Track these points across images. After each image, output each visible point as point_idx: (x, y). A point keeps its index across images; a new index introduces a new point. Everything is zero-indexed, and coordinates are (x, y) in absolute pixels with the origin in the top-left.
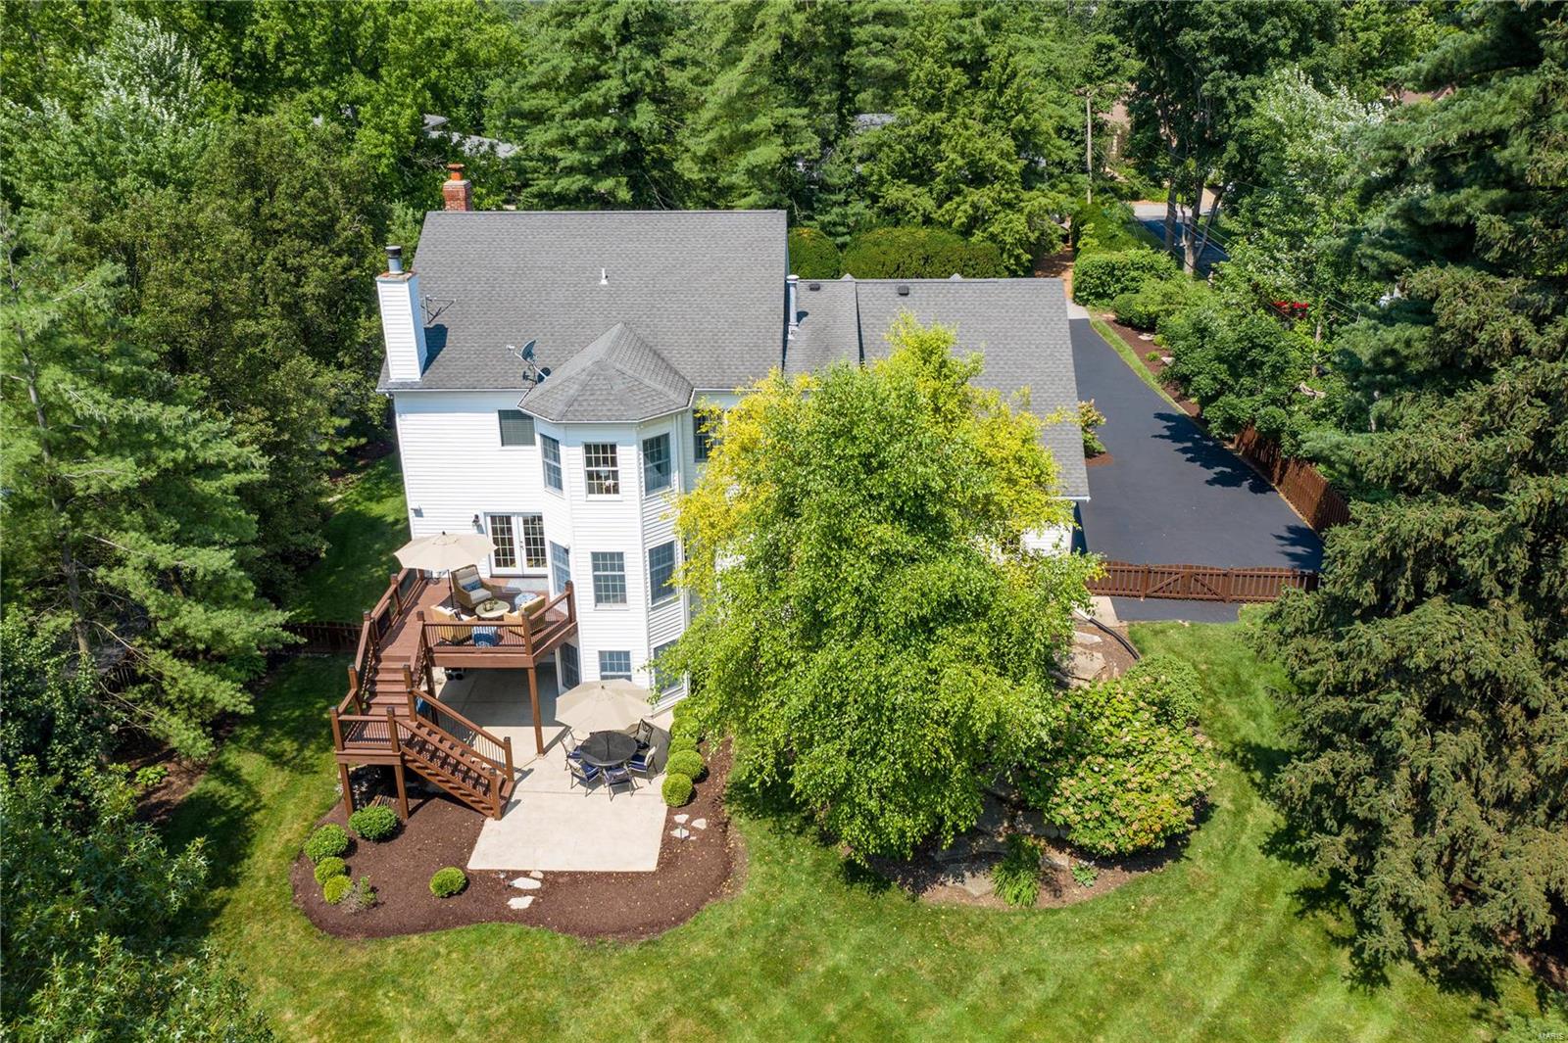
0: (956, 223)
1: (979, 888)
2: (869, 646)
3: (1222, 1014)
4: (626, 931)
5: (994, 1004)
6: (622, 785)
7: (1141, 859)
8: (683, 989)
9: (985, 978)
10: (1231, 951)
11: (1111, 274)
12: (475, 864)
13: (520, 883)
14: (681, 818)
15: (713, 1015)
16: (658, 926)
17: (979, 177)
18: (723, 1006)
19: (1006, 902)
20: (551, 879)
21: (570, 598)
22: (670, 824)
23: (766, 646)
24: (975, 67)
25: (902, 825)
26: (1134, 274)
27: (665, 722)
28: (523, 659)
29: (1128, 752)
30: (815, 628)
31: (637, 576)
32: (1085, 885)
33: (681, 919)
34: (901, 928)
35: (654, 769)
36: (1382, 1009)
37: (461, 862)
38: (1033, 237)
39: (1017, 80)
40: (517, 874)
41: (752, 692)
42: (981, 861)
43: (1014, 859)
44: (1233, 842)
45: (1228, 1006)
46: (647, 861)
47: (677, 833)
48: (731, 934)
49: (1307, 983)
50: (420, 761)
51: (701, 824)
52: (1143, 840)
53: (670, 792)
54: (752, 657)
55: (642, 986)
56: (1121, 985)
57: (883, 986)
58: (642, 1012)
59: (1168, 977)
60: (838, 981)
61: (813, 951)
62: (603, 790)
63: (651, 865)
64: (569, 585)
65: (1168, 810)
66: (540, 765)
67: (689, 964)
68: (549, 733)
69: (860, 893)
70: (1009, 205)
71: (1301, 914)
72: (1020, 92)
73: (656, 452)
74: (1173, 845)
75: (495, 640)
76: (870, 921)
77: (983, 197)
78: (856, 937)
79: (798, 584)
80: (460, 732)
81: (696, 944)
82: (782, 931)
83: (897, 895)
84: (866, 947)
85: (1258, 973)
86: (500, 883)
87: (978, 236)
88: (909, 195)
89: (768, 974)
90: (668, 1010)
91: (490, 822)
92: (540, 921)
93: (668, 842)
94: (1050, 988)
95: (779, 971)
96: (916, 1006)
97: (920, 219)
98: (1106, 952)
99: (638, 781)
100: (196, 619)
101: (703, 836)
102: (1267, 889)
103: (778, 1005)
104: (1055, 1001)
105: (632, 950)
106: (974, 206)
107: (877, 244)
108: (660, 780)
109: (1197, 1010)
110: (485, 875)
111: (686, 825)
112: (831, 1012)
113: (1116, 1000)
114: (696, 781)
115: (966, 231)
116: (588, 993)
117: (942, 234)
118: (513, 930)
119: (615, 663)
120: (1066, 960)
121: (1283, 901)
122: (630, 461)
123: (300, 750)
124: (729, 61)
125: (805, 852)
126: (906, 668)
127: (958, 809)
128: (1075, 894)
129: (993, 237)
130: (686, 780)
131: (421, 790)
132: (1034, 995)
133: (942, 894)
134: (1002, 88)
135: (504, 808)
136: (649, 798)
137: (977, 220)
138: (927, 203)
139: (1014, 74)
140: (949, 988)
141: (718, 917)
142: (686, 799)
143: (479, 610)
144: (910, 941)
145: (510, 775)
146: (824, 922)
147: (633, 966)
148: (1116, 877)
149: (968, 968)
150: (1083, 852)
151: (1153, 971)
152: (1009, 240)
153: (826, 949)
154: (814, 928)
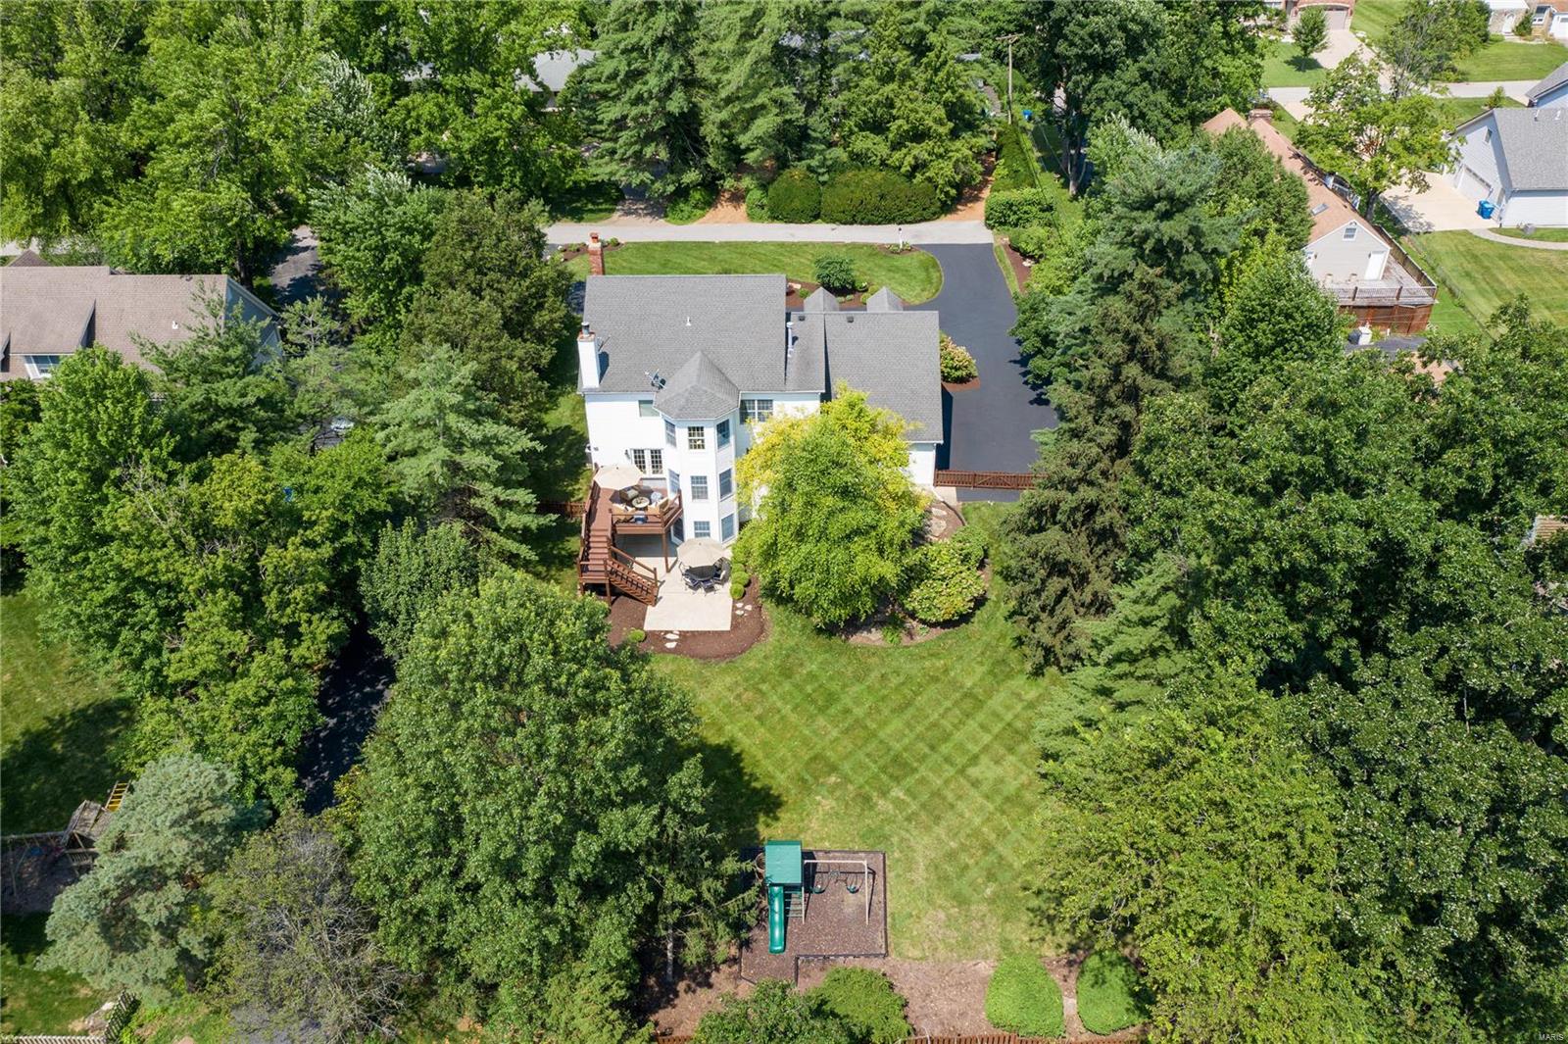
0: (903, 170)
1: (875, 637)
2: (824, 545)
3: (972, 688)
4: (721, 657)
5: (877, 686)
6: (711, 589)
7: (947, 624)
8: (746, 680)
9: (875, 675)
10: (981, 663)
11: (1010, 209)
12: (647, 628)
13: (669, 636)
14: (740, 605)
15: (760, 691)
16: (734, 654)
17: (919, 135)
18: (764, 687)
19: (886, 644)
20: (683, 635)
21: (680, 498)
22: (735, 608)
23: (780, 539)
24: (920, 49)
25: (840, 613)
26: (1026, 208)
27: (728, 555)
28: (659, 529)
29: (943, 579)
30: (800, 535)
31: (713, 486)
32: (923, 635)
33: (743, 651)
34: (840, 654)
35: (725, 580)
36: (1038, 686)
37: (641, 627)
38: (958, 178)
39: (947, 67)
40: (667, 632)
41: (775, 556)
42: (881, 624)
43: (894, 623)
44: (992, 616)
45: (975, 685)
46: (725, 625)
47: (738, 612)
48: (766, 657)
49: (1009, 676)
50: (617, 582)
51: (749, 607)
52: (947, 617)
53: (733, 593)
54: (775, 543)
55: (729, 680)
56: (932, 677)
57: (831, 678)
58: (730, 690)
59: (952, 674)
60: (812, 676)
61: (801, 665)
62: (701, 591)
63: (727, 628)
64: (679, 491)
65: (962, 604)
66: (668, 578)
67: (748, 670)
68: (671, 560)
69: (822, 639)
70: (941, 156)
71: (1015, 647)
72: (948, 74)
73: (723, 429)
74: (965, 618)
75: (645, 520)
76: (826, 652)
77: (920, 151)
78: (820, 659)
79: (794, 518)
80: (625, 562)
81: (751, 661)
82: (788, 656)
83: (837, 641)
84: (825, 662)
85: (991, 672)
86: (658, 637)
87: (919, 177)
88: (870, 145)
89: (782, 674)
90: (741, 689)
91: (649, 607)
92: (681, 653)
93: (734, 617)
94: (902, 679)
95: (787, 673)
96: (845, 686)
97: (878, 163)
98: (927, 664)
99: (717, 586)
100: (514, 519)
101: (751, 614)
102: (1003, 636)
103: (787, 686)
104: (903, 684)
105: (723, 665)
106: (915, 158)
107: (847, 185)
108: (728, 585)
109: (961, 687)
110: (653, 633)
111: (742, 609)
112: (809, 689)
113: (929, 683)
114: (746, 586)
115: (911, 176)
116: (706, 683)
117: (894, 177)
118: (670, 657)
119: (702, 528)
120: (912, 668)
121: (1009, 641)
122: (710, 434)
123: (548, 571)
124: (741, 53)
125: (799, 621)
126: (839, 554)
127: (866, 605)
128: (918, 639)
129: (929, 179)
130: (741, 587)
131: (616, 593)
132: (894, 681)
133: (859, 639)
134: (936, 71)
135: (655, 601)
136: (724, 593)
137: (918, 166)
138: (883, 150)
139: (945, 63)
140: (859, 680)
141: (759, 651)
142: (741, 596)
143: (634, 502)
144: (844, 660)
145: (656, 584)
146: (806, 652)
147: (724, 671)
148: (939, 631)
149: (868, 670)
150: (923, 622)
151: (946, 671)
152: (941, 182)
153: (807, 664)
154: (802, 655)
